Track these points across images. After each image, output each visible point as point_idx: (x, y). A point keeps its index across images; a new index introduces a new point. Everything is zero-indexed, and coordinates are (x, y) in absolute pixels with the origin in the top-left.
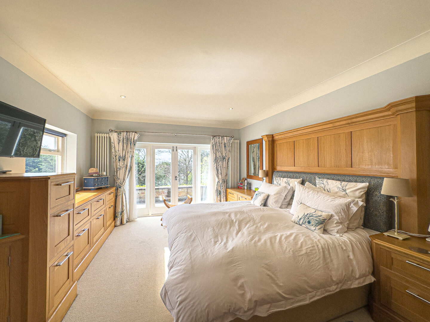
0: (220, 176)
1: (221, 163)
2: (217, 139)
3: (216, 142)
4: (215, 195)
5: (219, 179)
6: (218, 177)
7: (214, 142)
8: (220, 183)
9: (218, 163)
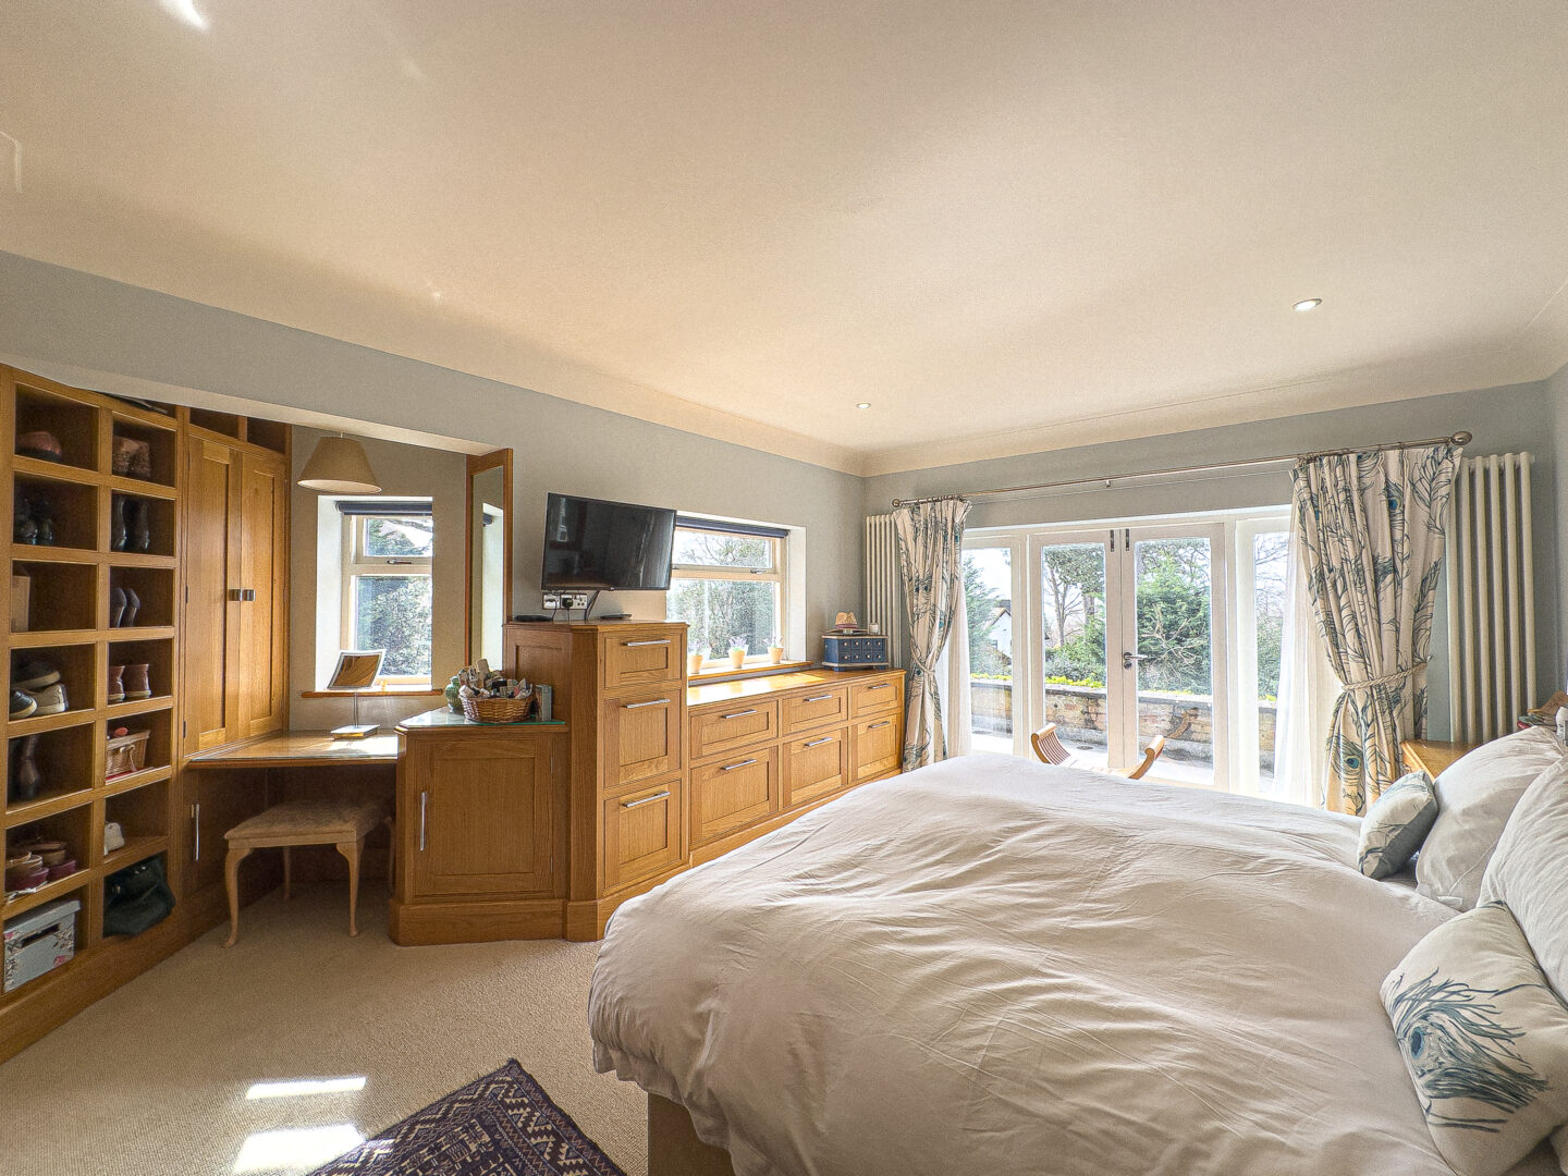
0: (1354, 668)
1: (1357, 598)
2: (1327, 473)
3: (1323, 488)
4: (1326, 759)
5: (1346, 681)
6: (1341, 668)
7: (1309, 486)
8: (1353, 702)
9: (1338, 598)
